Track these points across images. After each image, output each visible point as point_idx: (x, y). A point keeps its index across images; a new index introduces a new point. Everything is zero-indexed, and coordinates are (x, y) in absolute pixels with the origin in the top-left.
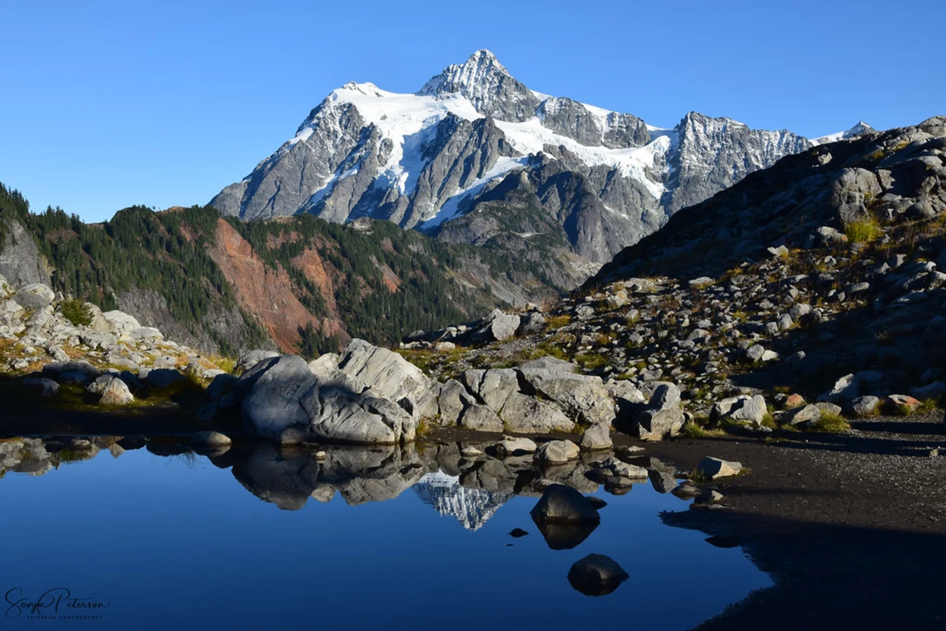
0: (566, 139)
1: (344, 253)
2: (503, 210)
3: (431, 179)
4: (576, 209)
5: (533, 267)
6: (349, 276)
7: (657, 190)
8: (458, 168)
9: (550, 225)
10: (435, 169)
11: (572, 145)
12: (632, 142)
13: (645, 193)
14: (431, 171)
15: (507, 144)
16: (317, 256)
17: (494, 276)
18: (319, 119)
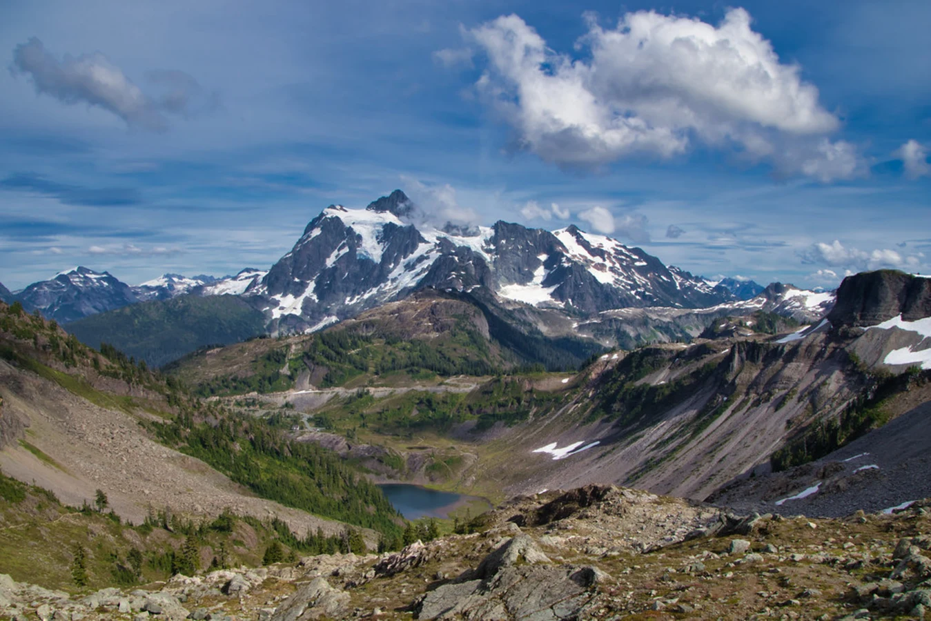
3: (388, 255)
7: (488, 256)
8: (401, 250)
14: (388, 251)
15: (422, 238)
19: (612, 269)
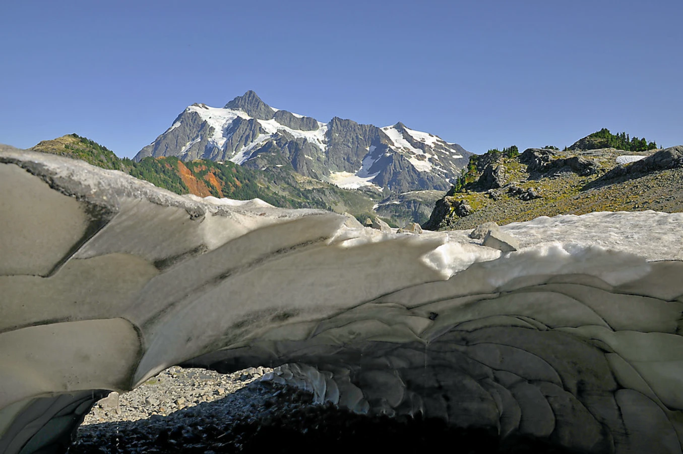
0: (286, 127)
1: (223, 175)
2: (269, 156)
3: (232, 143)
4: (296, 155)
5: (284, 179)
6: (226, 183)
7: (322, 147)
8: (243, 139)
9: (286, 162)
10: (233, 139)
11: (288, 129)
12: (312, 129)
13: (318, 149)
14: (232, 140)
15: (263, 129)
16: (213, 175)
17: (270, 183)
18: (183, 118)
19: (430, 160)
